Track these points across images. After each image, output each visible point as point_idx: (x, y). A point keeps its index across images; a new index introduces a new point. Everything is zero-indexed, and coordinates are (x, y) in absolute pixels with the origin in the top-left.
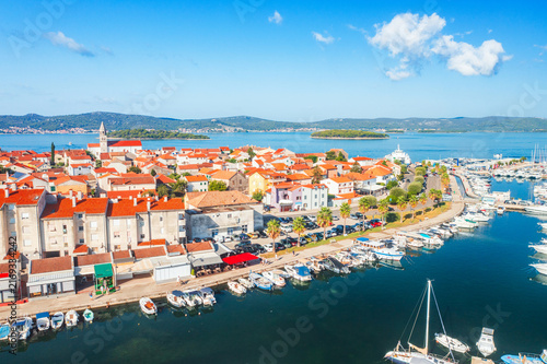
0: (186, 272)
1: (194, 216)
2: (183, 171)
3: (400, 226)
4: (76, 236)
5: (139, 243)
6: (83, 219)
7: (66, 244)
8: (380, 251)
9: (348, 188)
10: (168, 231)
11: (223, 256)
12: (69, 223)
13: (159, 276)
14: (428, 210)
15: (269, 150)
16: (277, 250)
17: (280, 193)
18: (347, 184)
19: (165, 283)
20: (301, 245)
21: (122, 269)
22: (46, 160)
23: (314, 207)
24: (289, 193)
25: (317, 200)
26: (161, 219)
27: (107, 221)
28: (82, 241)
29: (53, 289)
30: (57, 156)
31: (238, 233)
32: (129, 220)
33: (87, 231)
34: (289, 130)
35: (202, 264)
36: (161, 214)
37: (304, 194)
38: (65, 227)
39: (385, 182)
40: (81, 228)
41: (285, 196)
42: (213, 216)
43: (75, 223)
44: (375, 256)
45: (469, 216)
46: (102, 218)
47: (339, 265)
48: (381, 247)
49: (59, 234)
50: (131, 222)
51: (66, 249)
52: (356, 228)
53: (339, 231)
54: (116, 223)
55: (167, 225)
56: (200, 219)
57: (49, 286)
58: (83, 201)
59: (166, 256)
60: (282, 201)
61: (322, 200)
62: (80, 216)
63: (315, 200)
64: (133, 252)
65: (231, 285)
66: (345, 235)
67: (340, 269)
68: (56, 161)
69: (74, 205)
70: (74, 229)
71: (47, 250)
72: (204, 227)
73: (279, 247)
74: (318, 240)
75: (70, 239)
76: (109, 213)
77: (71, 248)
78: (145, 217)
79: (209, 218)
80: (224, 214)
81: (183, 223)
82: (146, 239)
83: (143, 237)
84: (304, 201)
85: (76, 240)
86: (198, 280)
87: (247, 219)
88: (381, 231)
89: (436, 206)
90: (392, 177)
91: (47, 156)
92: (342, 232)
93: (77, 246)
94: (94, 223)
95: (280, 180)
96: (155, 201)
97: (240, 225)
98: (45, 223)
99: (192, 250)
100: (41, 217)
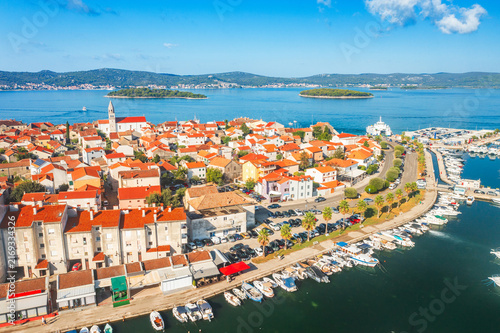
0: (188, 282)
1: (194, 221)
2: (184, 154)
3: (378, 223)
4: (94, 245)
5: (148, 250)
6: (100, 231)
7: (86, 254)
8: (357, 257)
9: (331, 177)
10: (172, 238)
11: (220, 266)
12: (88, 236)
13: (165, 287)
14: (403, 201)
15: (261, 122)
16: (266, 254)
17: (270, 185)
18: (331, 173)
19: (170, 295)
20: (288, 247)
21: (134, 282)
22: (62, 136)
23: (300, 197)
24: (278, 185)
25: (303, 191)
26: (166, 229)
27: (120, 232)
28: (99, 249)
29: (77, 303)
30: (72, 133)
31: (233, 233)
32: (139, 232)
33: (104, 242)
34: (280, 86)
35: (203, 276)
36: (166, 225)
37: (291, 186)
38: (85, 239)
39: (366, 165)
40: (99, 239)
41: (274, 188)
42: (210, 219)
43: (93, 235)
44: (352, 263)
45: (439, 212)
46: (115, 231)
47: (320, 273)
48: (358, 253)
49: (80, 246)
50: (141, 232)
51: (86, 257)
52: (337, 226)
53: (321, 230)
54: (128, 234)
55: (172, 234)
56: (200, 222)
57: (74, 301)
58: (99, 213)
59: (171, 267)
60: (271, 192)
61: (308, 190)
62: (98, 229)
63: (301, 191)
64: (143, 264)
65: (228, 296)
66: (327, 235)
67: (321, 277)
68: (71, 137)
69: (92, 218)
70: (93, 240)
71: (71, 258)
72: (203, 229)
73: (268, 251)
74: (303, 241)
75: (89, 249)
76: (121, 226)
77: (91, 256)
78: (152, 227)
79: (207, 222)
80: (221, 218)
81: (185, 231)
82: (154, 246)
83: (151, 243)
84: (291, 192)
85: (94, 249)
86: (198, 291)
87: (240, 220)
88: (359, 230)
89: (410, 196)
90: (373, 158)
91: (62, 132)
92: (324, 232)
93: (96, 254)
94: (109, 235)
95: (270, 169)
96: (160, 211)
97: (235, 226)
98: (68, 236)
99: (194, 260)
100: (65, 231)
